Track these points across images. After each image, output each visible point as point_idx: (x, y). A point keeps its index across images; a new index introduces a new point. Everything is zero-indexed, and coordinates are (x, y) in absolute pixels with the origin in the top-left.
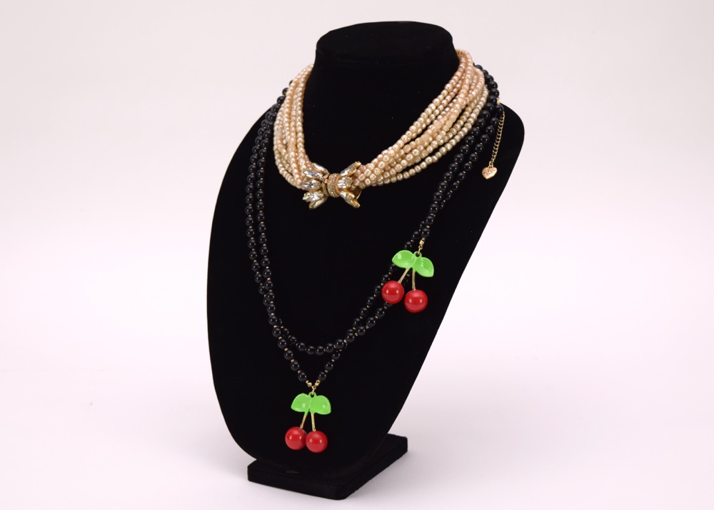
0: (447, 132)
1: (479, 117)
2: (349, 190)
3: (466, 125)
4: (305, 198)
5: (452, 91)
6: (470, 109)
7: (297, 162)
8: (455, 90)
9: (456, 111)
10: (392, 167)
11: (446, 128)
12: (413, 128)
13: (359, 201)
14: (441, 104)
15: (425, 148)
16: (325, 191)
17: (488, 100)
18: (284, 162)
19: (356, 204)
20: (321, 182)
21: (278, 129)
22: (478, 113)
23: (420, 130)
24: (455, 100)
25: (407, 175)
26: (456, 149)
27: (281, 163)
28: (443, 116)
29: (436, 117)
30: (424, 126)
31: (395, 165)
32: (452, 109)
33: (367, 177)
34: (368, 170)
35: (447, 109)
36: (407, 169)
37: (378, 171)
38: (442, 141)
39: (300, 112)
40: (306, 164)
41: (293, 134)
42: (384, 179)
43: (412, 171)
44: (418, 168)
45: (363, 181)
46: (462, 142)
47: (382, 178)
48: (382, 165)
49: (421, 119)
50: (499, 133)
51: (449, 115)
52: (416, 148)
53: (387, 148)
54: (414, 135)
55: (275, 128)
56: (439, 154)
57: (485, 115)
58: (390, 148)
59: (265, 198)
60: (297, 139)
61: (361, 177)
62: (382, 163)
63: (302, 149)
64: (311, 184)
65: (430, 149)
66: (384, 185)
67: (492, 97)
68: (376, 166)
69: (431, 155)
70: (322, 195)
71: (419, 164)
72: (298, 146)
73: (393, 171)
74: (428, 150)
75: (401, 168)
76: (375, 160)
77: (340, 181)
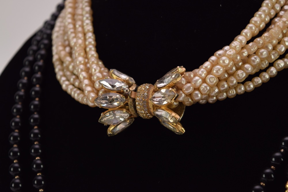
2: (169, 107)
4: (102, 120)
7: (88, 70)
10: (230, 75)
16: (132, 109)
18: (68, 73)
20: (126, 96)
21: (57, 37)
27: (64, 75)
33: (195, 89)
34: (197, 78)
36: (250, 78)
37: (212, 80)
39: (88, 9)
40: (100, 72)
41: (80, 35)
42: (220, 92)
45: (190, 95)
47: (217, 90)
48: (219, 70)
55: (54, 36)
58: (226, 48)
60: (85, 40)
63: (93, 53)
64: (112, 101)
68: (209, 72)
70: (127, 115)
71: (265, 70)
72: (88, 49)
75: (244, 75)
76: (207, 64)
77: (158, 94)
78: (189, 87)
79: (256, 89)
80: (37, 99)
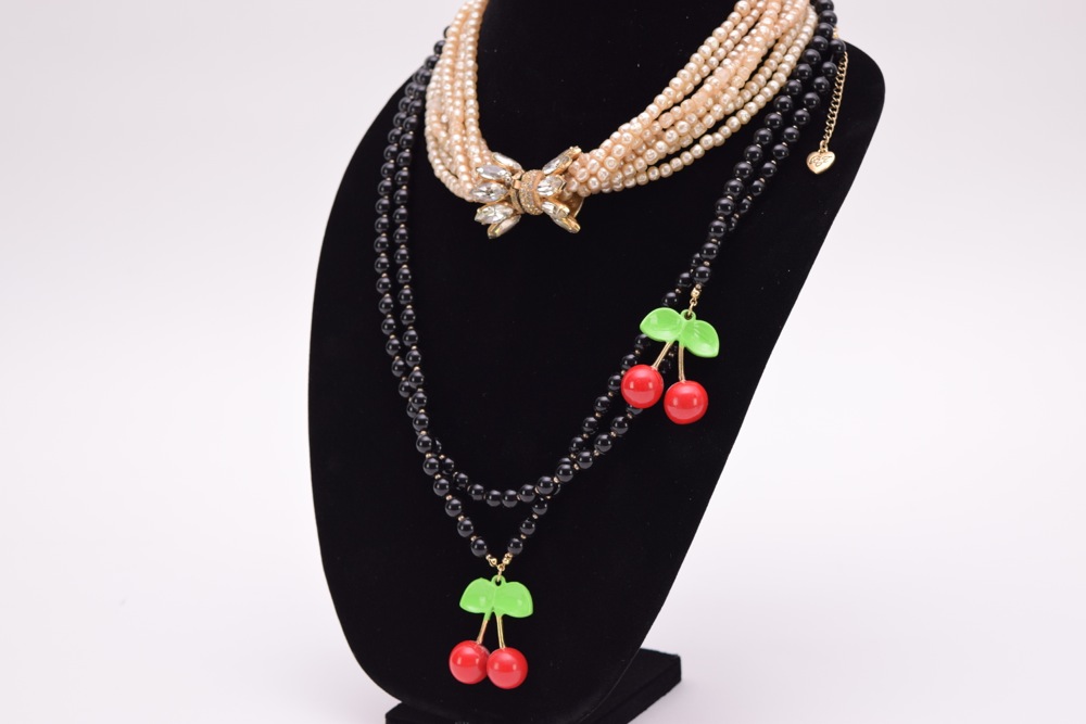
0: (740, 89)
1: (800, 61)
2: (559, 198)
3: (775, 75)
4: (478, 218)
5: (749, 15)
6: (782, 47)
7: (465, 153)
8: (755, 13)
9: (756, 49)
10: (638, 156)
11: (739, 81)
12: (676, 81)
13: (578, 219)
14: (728, 38)
15: (700, 119)
16: (515, 203)
17: (818, 31)
18: (444, 155)
19: (573, 226)
20: (509, 187)
21: (433, 97)
22: (798, 55)
23: (690, 87)
24: (754, 31)
25: (666, 170)
26: (758, 119)
27: (439, 157)
28: (733, 58)
29: (720, 62)
30: (698, 79)
31: (645, 151)
32: (750, 47)
33: (591, 175)
34: (593, 161)
35: (740, 47)
36: (668, 159)
37: (612, 163)
38: (731, 107)
39: (471, 63)
40: (481, 156)
41: (458, 103)
42: (625, 179)
43: (677, 163)
44: (687, 157)
45: (586, 183)
46: (770, 106)
47: (620, 176)
48: (620, 150)
49: (691, 65)
50: (838, 91)
51: (745, 58)
52: (682, 119)
53: (628, 120)
54: (680, 96)
55: (429, 95)
56: (726, 130)
57: (811, 58)
58: (634, 120)
59: (409, 220)
60: (466, 109)
61: (581, 174)
62: (619, 147)
63: (474, 129)
64: (489, 192)
65: (710, 121)
66: (626, 189)
67: (824, 26)
68: (609, 154)
69: (712, 131)
70: (510, 211)
71: (688, 149)
72: (467, 124)
73: (641, 163)
74: (705, 121)
75: (656, 155)
76: (607, 143)
77: (542, 183)
78: (584, 174)
80: (404, 187)
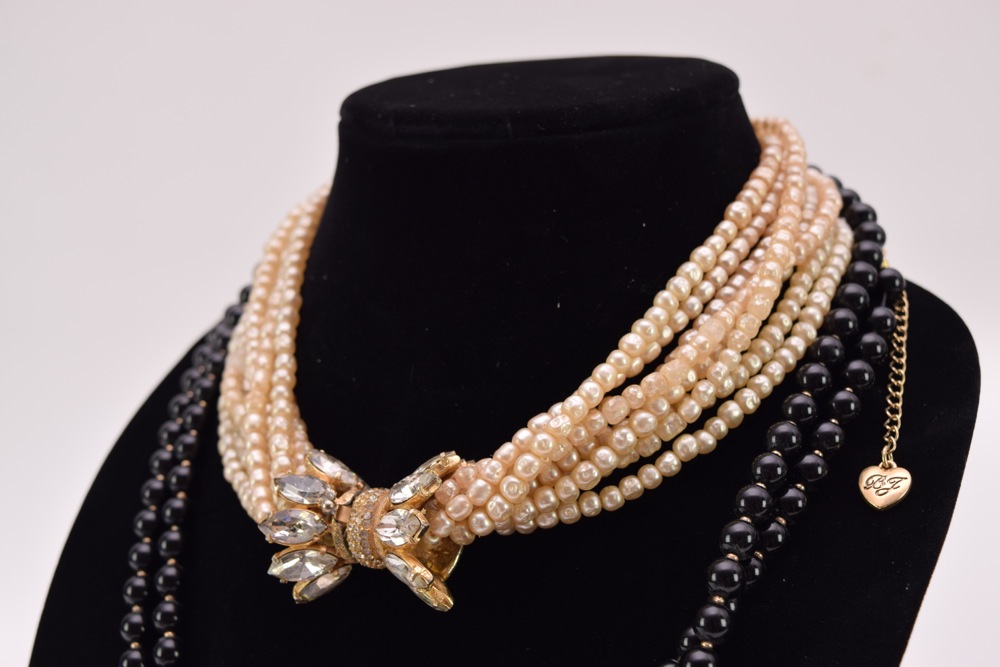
0: (743, 353)
1: (836, 303)
2: (417, 552)
3: (798, 327)
4: (275, 570)
5: (749, 225)
6: (806, 278)
8: (759, 222)
9: (768, 283)
10: (565, 472)
11: (741, 337)
12: (631, 340)
13: (451, 585)
14: (717, 264)
15: (675, 407)
16: (340, 548)
17: (857, 255)
18: (238, 443)
19: (440, 598)
22: (831, 292)
23: (655, 349)
24: (759, 253)
25: (615, 497)
26: (773, 405)
28: (728, 299)
29: (706, 305)
30: (668, 334)
31: (576, 465)
32: (756, 279)
33: (476, 508)
34: (480, 483)
35: (738, 280)
36: (614, 478)
37: (514, 486)
38: (729, 384)
40: (291, 455)
41: (265, 359)
42: (538, 513)
43: (632, 485)
44: (652, 475)
45: (467, 520)
46: (791, 382)
47: (530, 509)
48: (530, 464)
49: (657, 311)
50: (900, 355)
51: (748, 298)
52: (643, 408)
53: (545, 408)
54: (637, 364)
55: (232, 344)
56: (720, 425)
57: (854, 298)
58: (557, 408)
60: (273, 370)
61: (457, 505)
62: (528, 458)
64: (295, 526)
65: (693, 409)
66: (538, 530)
67: (866, 246)
68: (509, 470)
69: (693, 428)
70: (331, 560)
71: (652, 460)
72: (274, 394)
73: (569, 486)
74: (683, 410)
75: (596, 473)
76: (507, 449)
77: (389, 519)
78: (462, 505)
79: (629, 503)
